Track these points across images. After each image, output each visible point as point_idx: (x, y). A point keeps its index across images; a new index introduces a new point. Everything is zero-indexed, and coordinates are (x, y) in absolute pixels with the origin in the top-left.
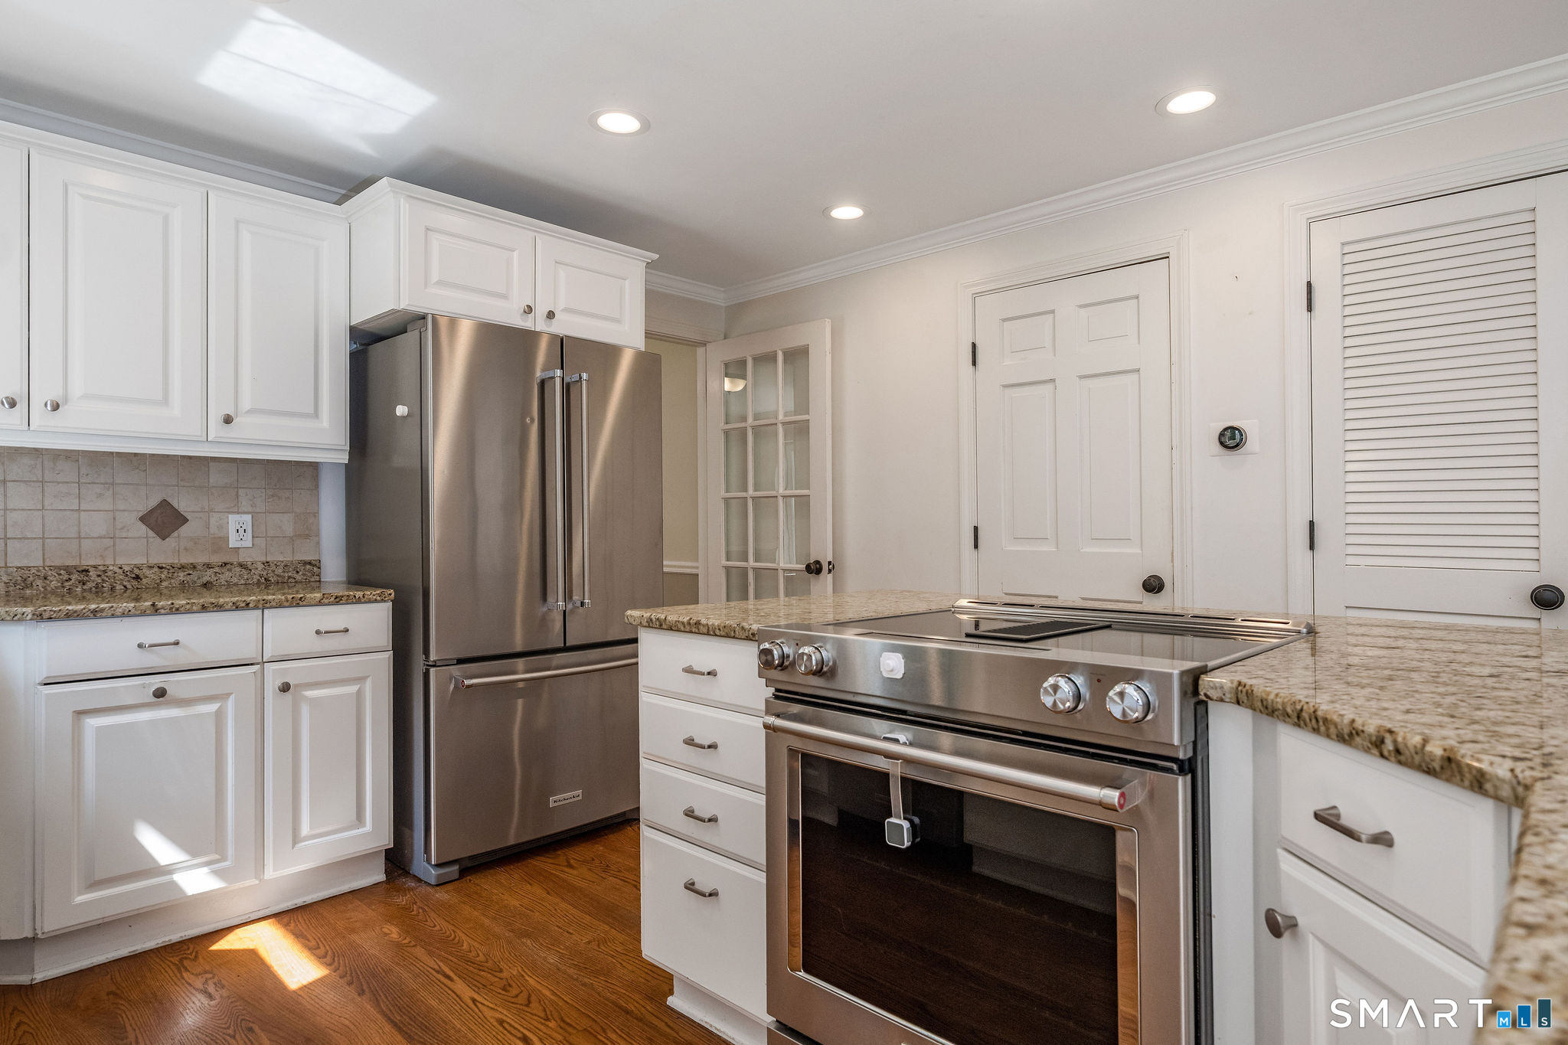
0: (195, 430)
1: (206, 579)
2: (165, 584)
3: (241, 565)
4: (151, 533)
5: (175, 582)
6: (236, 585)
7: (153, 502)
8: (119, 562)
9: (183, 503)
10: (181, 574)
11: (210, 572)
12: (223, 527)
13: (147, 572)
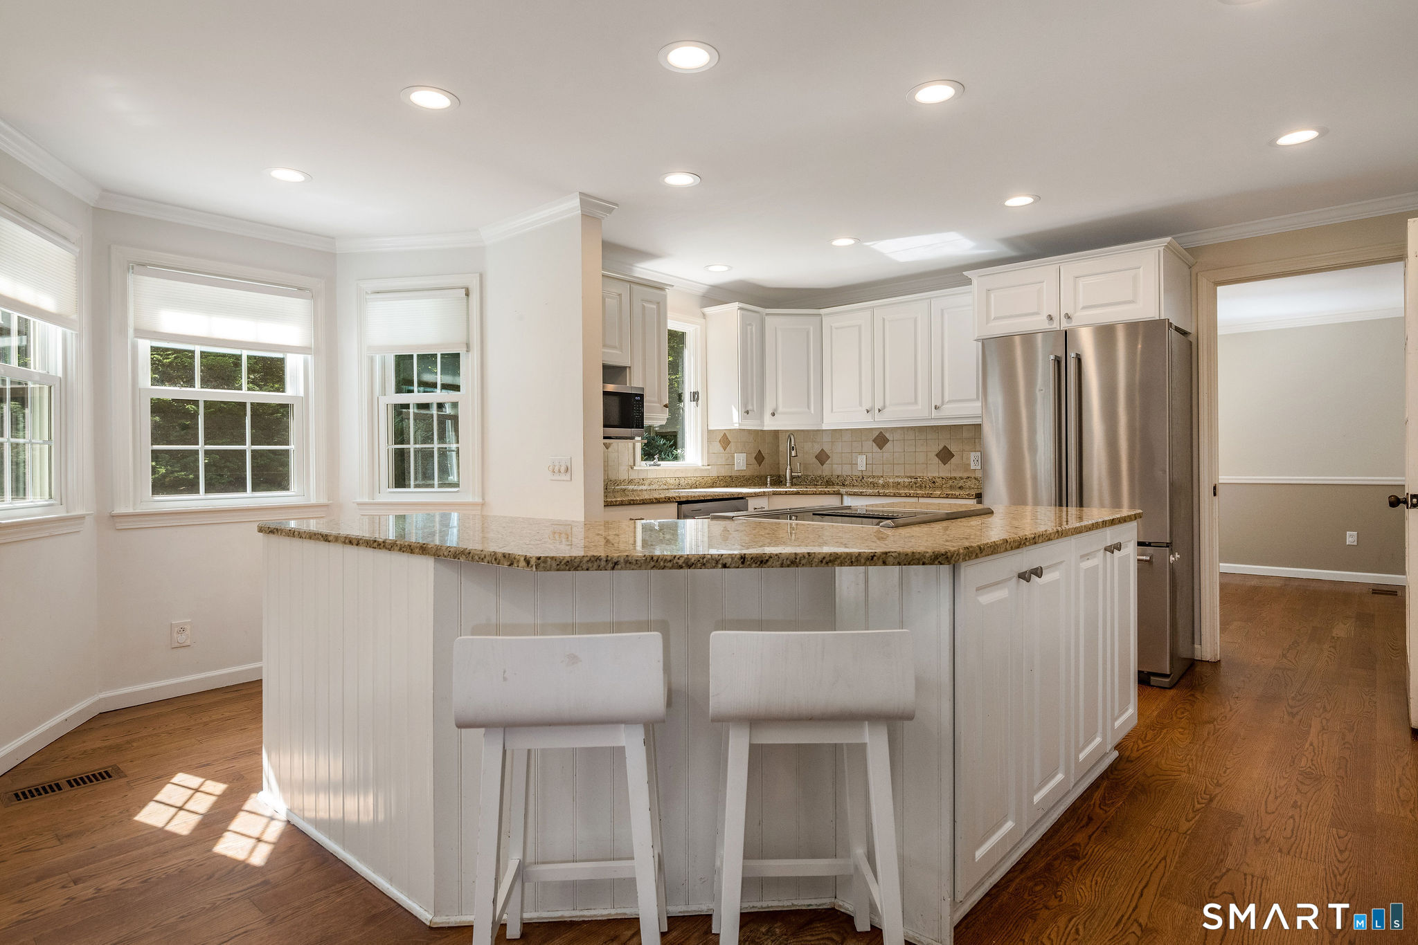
0: (926, 414)
1: (960, 485)
2: (944, 486)
3: (975, 478)
4: (940, 462)
5: (948, 485)
6: (973, 488)
7: (941, 447)
8: (929, 475)
9: (953, 448)
10: (951, 482)
11: (962, 481)
12: (968, 459)
13: (938, 480)
